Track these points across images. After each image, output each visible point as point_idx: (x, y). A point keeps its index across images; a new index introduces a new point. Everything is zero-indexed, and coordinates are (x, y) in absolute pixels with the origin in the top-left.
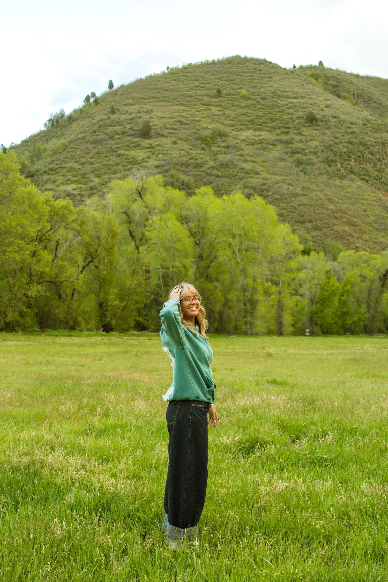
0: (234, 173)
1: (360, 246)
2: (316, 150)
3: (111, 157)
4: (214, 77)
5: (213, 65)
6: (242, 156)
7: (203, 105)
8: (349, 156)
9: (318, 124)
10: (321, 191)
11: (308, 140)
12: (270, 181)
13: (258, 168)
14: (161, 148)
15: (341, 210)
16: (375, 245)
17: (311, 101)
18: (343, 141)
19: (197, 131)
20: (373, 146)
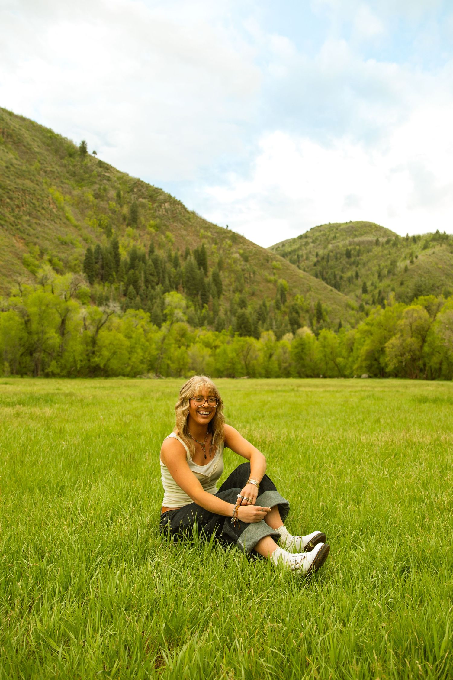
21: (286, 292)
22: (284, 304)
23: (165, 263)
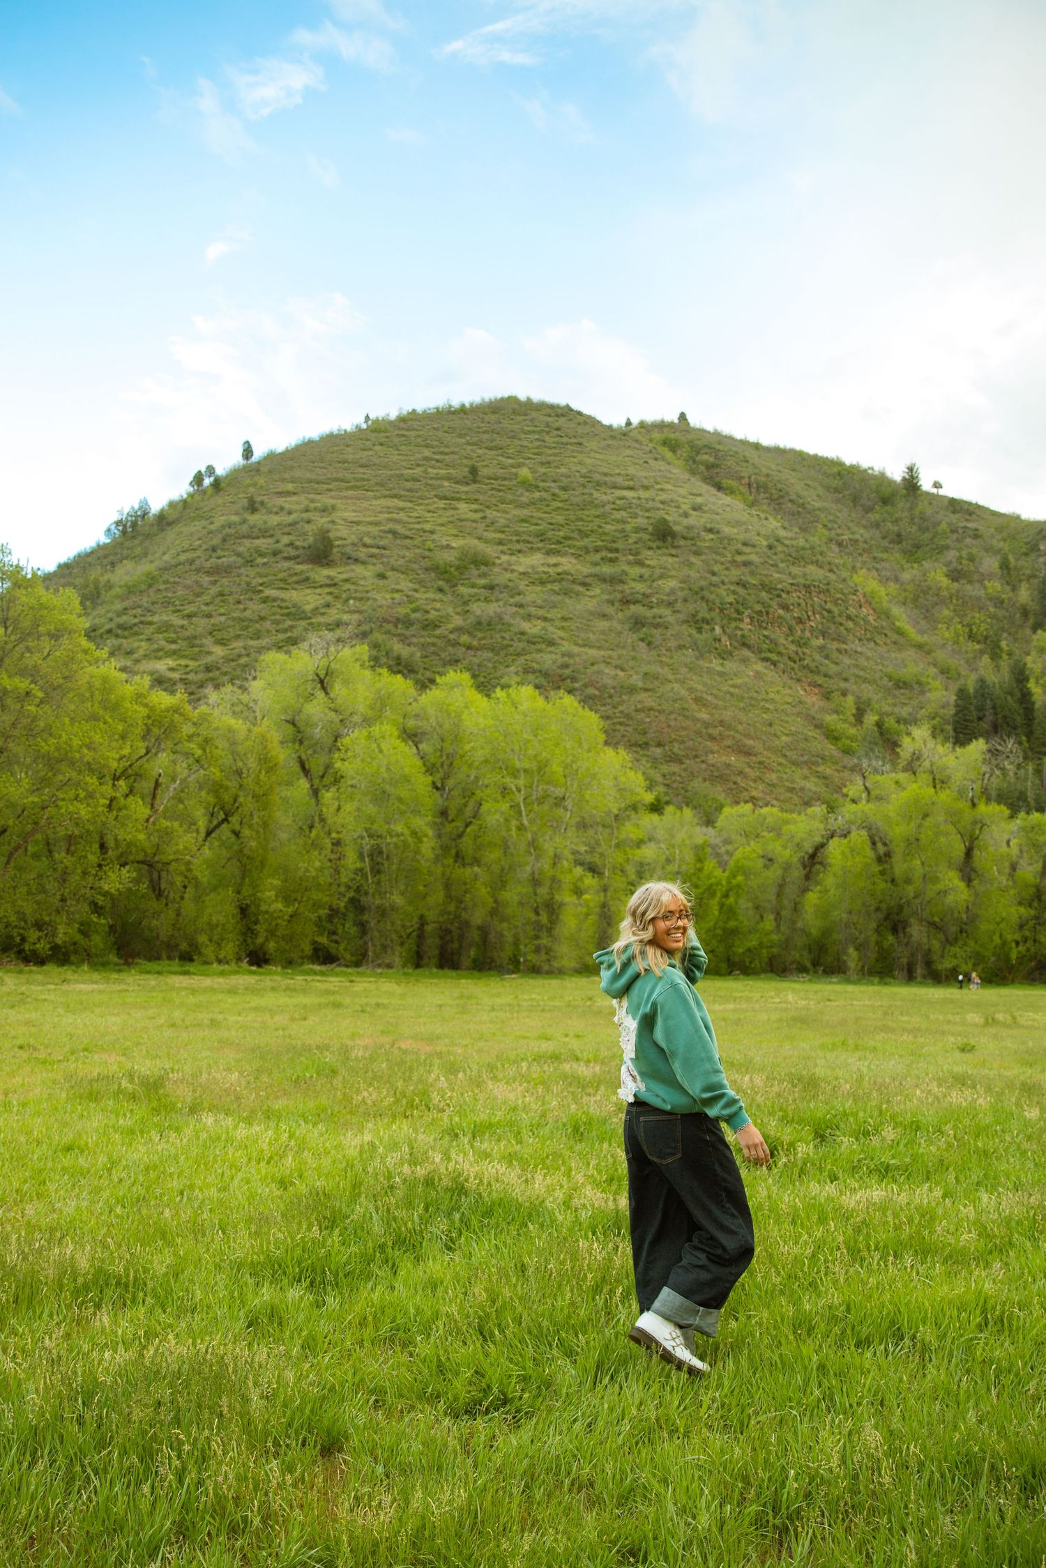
0: (505, 642)
1: (760, 795)
2: (672, 598)
3: (250, 605)
4: (463, 441)
5: (462, 415)
6: (521, 606)
7: (441, 498)
8: (738, 612)
9: (676, 544)
10: (682, 682)
11: (656, 576)
12: (577, 659)
13: (554, 632)
14: (352, 587)
15: (722, 723)
16: (789, 795)
17: (663, 496)
18: (726, 580)
19: (427, 553)
20: (788, 593)
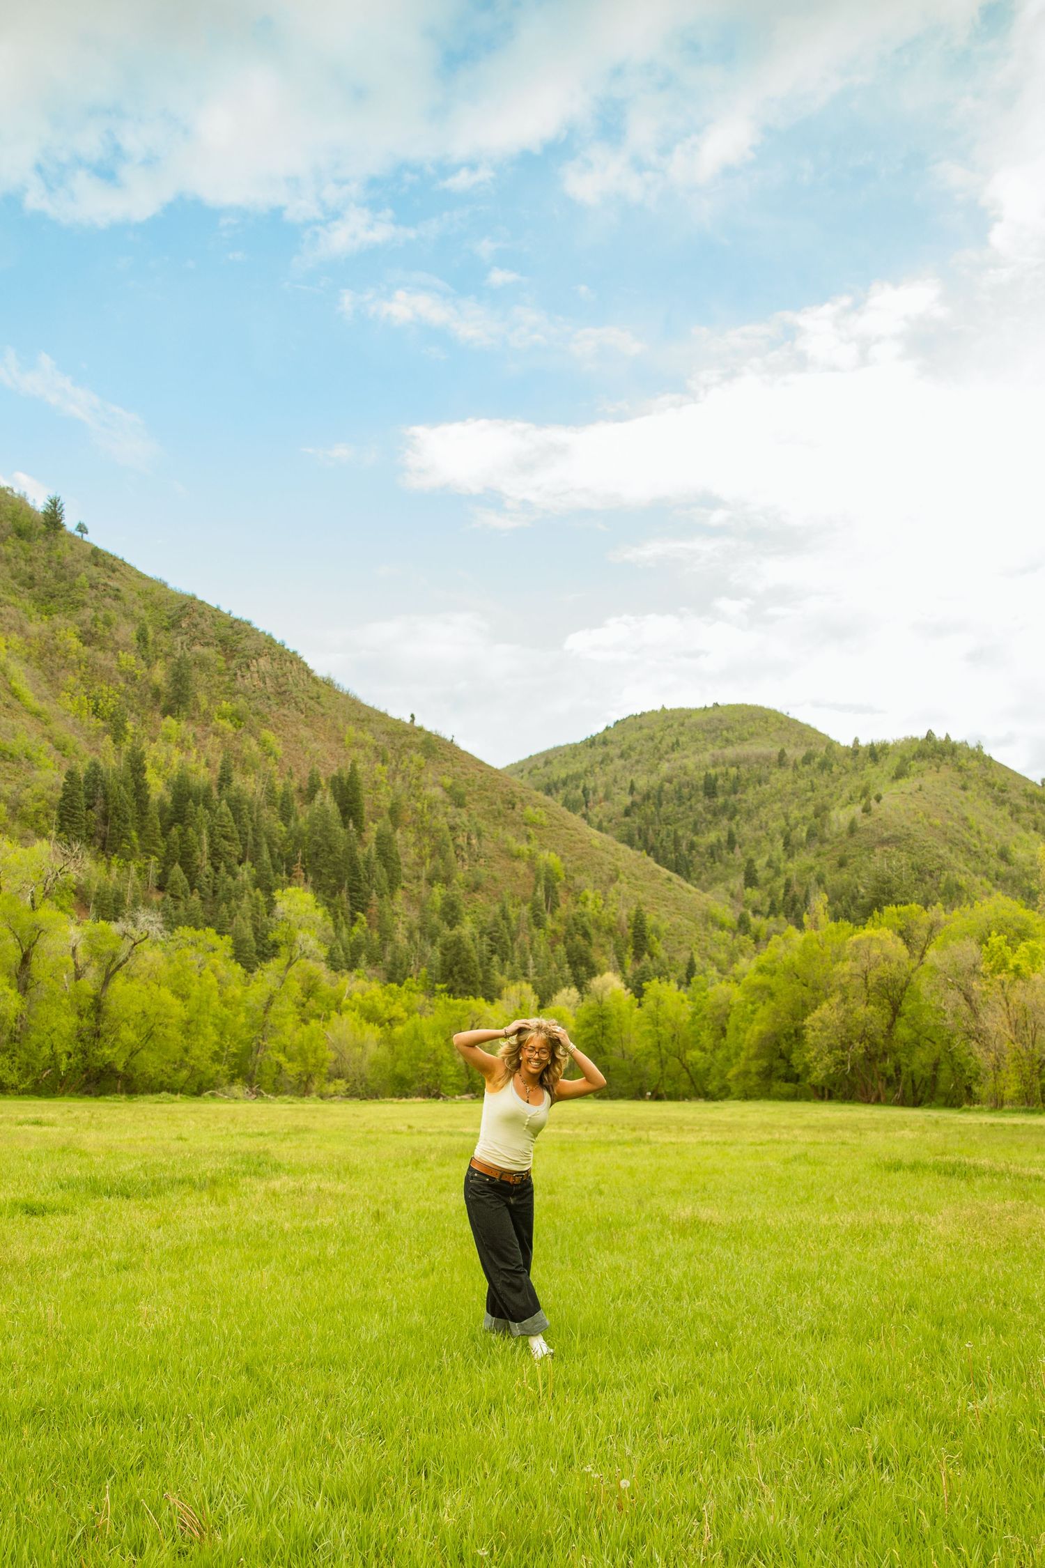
21: (558, 884)
22: (552, 912)
23: (260, 808)
